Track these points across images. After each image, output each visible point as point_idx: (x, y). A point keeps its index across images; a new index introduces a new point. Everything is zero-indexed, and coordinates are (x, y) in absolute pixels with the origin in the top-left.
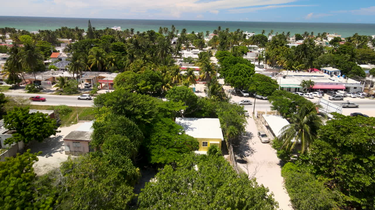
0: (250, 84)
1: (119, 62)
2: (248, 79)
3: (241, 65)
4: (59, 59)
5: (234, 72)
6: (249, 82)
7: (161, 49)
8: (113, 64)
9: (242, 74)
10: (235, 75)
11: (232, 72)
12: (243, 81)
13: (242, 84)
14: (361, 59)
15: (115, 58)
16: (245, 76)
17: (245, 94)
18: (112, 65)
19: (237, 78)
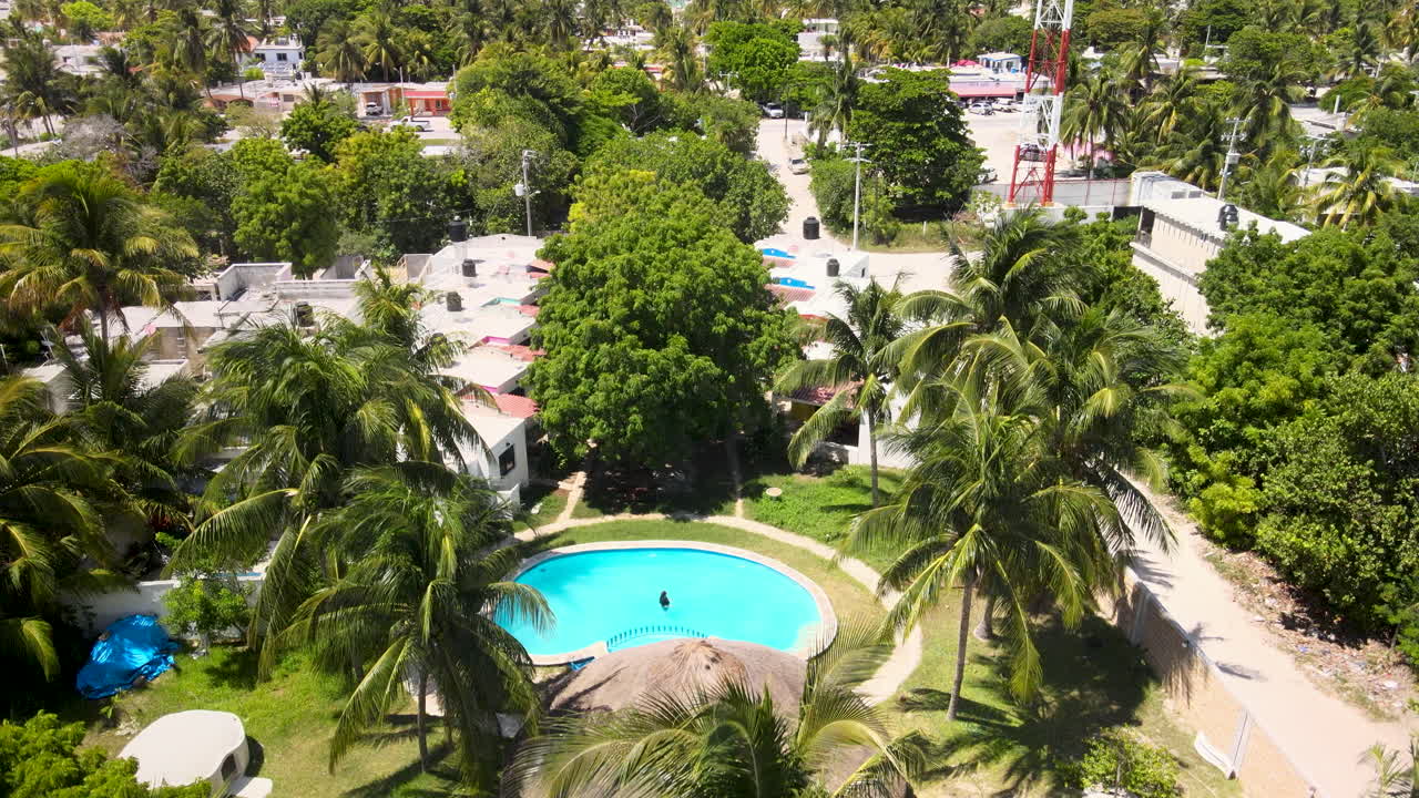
0: (784, 84)
1: (441, 52)
2: (780, 74)
3: (762, 41)
4: (258, 55)
5: (746, 58)
6: (781, 80)
7: (551, 18)
8: (425, 59)
9: (763, 62)
10: (747, 65)
11: (742, 61)
12: (767, 79)
13: (765, 86)
14: (1109, 40)
15: (431, 42)
16: (772, 67)
17: (773, 112)
18: (422, 62)
19: (752, 72)
